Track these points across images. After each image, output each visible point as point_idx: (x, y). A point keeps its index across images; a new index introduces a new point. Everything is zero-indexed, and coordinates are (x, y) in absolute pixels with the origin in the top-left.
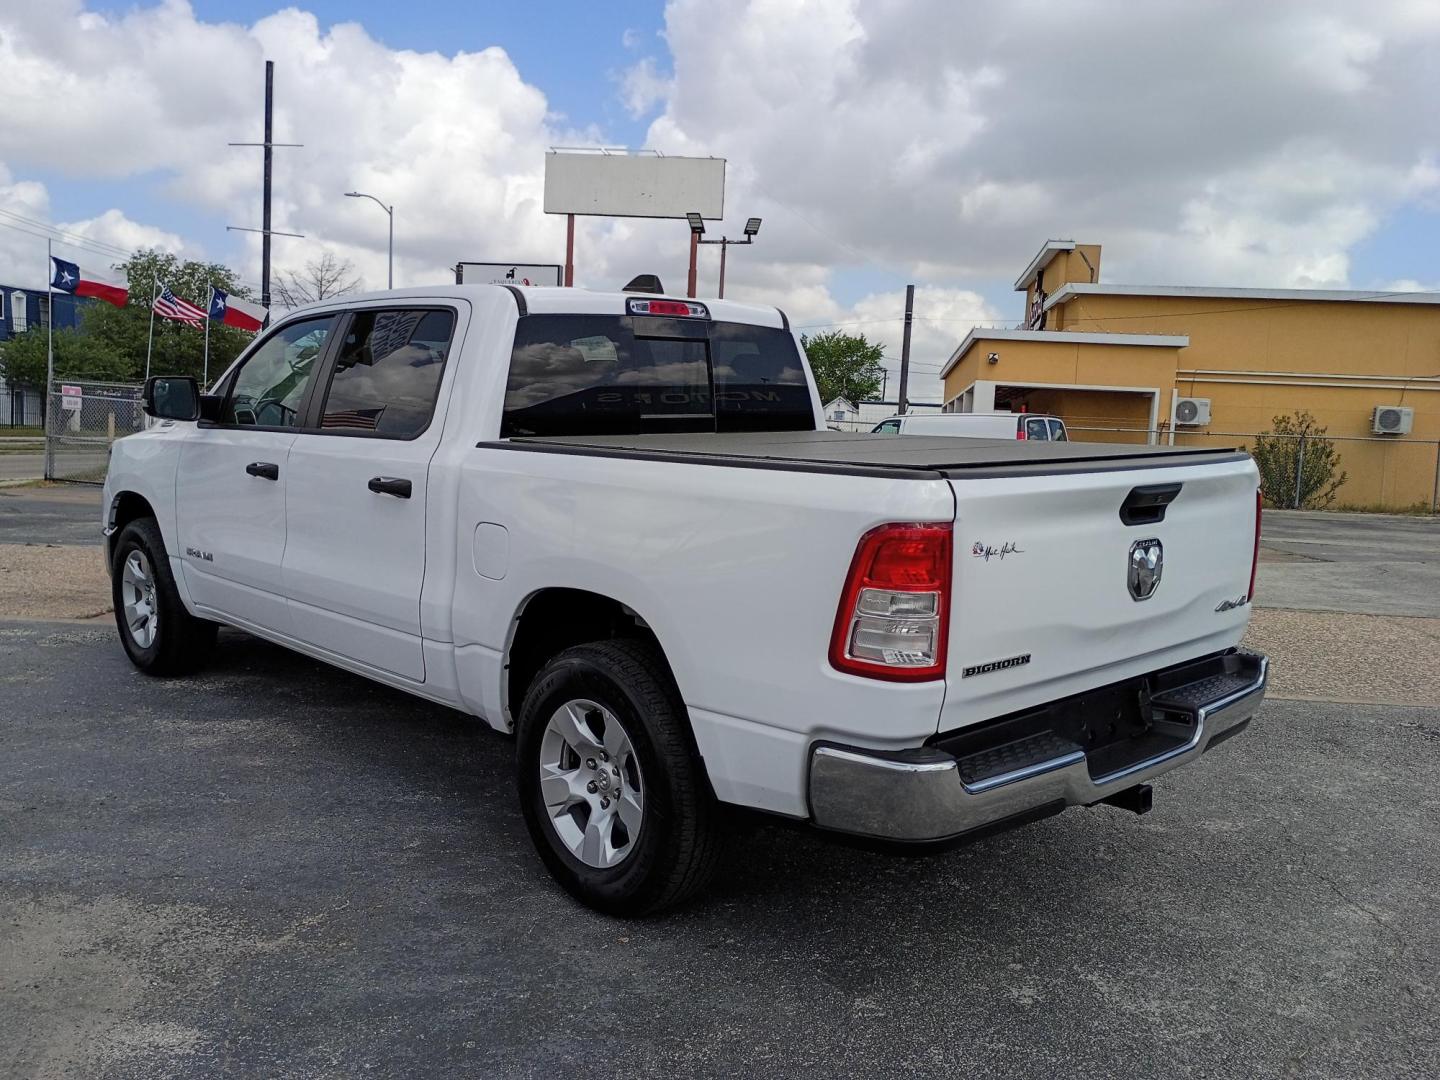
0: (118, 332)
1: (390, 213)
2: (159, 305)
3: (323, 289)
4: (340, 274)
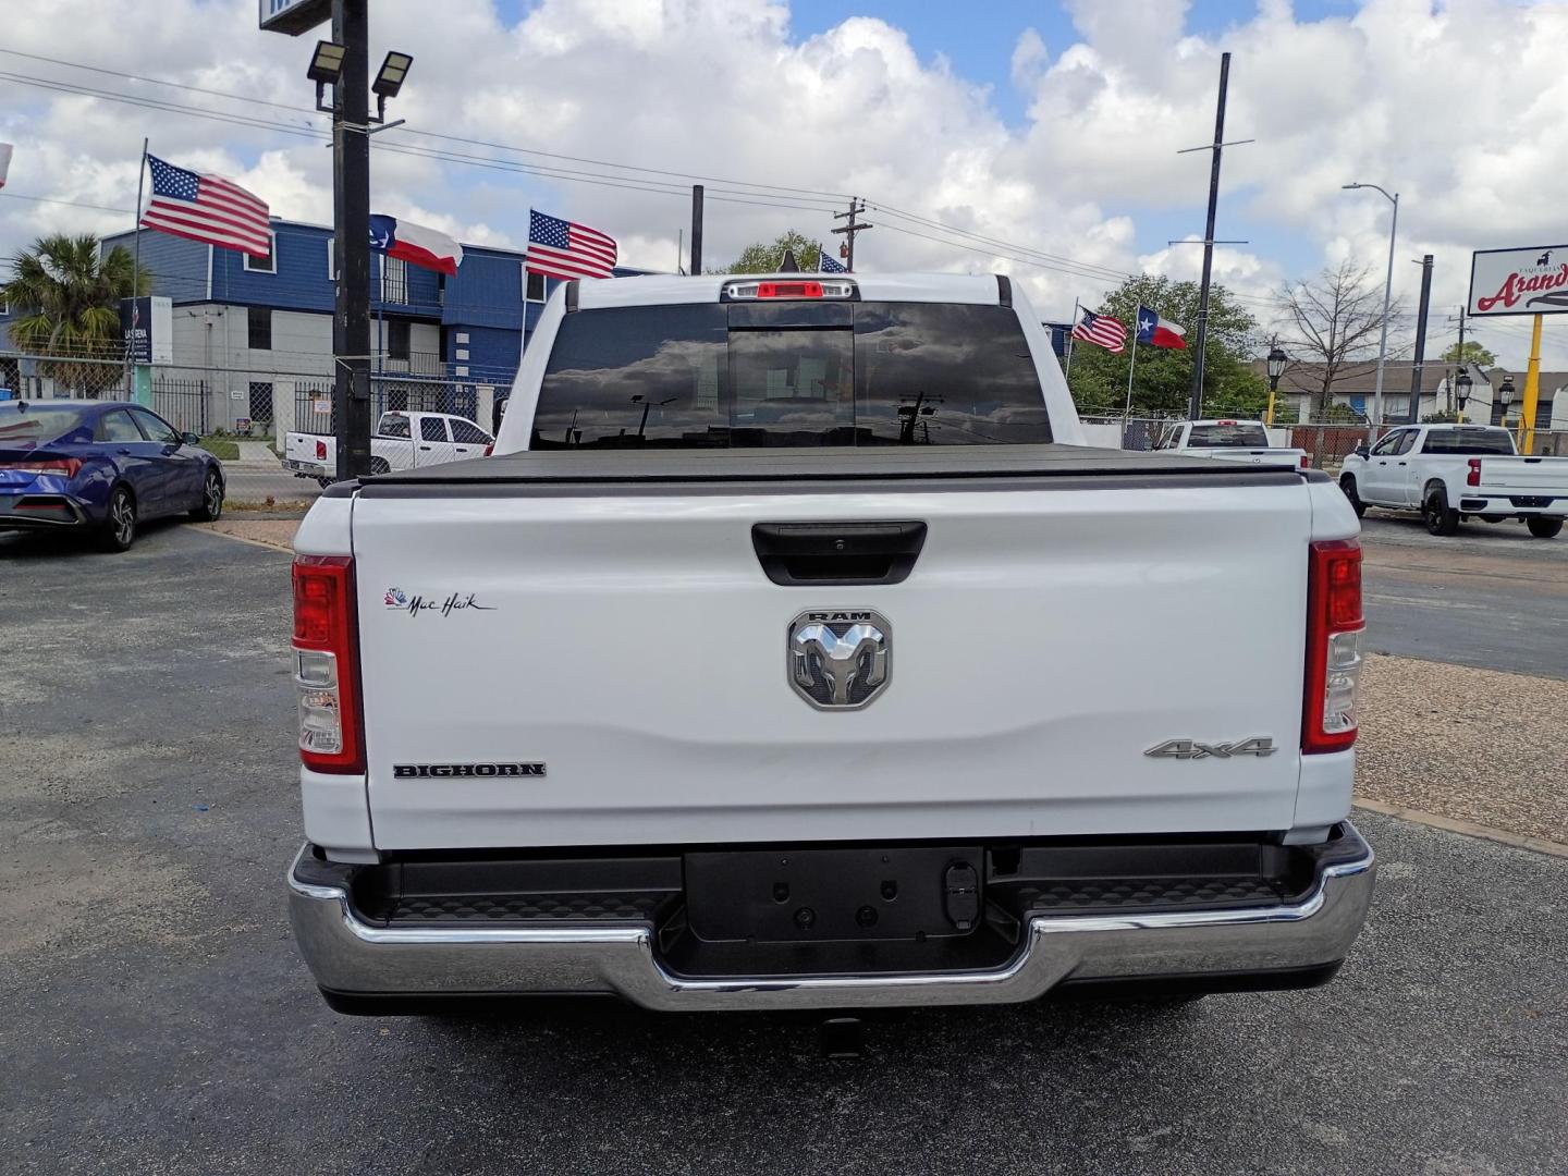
0: (1104, 361)
1: (1395, 202)
2: (1078, 331)
3: (1340, 297)
4: (1359, 280)
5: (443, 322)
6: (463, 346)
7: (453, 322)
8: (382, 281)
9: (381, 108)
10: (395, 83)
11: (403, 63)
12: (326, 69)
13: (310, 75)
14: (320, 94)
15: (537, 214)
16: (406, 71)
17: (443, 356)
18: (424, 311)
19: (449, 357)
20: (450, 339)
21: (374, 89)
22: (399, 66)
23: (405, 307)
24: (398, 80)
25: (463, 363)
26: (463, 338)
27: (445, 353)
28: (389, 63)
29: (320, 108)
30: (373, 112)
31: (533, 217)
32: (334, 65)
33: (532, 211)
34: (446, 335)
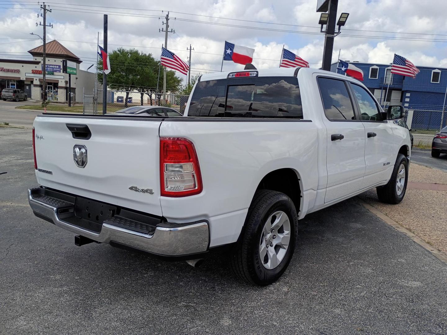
5: (402, 90)
6: (408, 97)
7: (405, 90)
8: (385, 78)
9: (339, 29)
10: (344, 22)
11: (346, 16)
12: (324, 21)
13: (320, 23)
14: (322, 28)
15: (397, 55)
16: (347, 18)
17: (401, 101)
18: (397, 86)
19: (403, 101)
20: (404, 94)
21: (338, 24)
22: (345, 17)
23: (391, 86)
24: (344, 21)
25: (407, 102)
26: (408, 95)
27: (402, 100)
28: (342, 16)
29: (322, 32)
30: (337, 30)
31: (395, 56)
32: (325, 19)
33: (395, 55)
34: (403, 94)
